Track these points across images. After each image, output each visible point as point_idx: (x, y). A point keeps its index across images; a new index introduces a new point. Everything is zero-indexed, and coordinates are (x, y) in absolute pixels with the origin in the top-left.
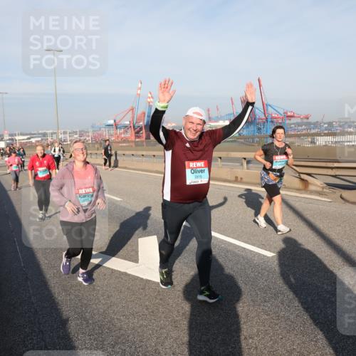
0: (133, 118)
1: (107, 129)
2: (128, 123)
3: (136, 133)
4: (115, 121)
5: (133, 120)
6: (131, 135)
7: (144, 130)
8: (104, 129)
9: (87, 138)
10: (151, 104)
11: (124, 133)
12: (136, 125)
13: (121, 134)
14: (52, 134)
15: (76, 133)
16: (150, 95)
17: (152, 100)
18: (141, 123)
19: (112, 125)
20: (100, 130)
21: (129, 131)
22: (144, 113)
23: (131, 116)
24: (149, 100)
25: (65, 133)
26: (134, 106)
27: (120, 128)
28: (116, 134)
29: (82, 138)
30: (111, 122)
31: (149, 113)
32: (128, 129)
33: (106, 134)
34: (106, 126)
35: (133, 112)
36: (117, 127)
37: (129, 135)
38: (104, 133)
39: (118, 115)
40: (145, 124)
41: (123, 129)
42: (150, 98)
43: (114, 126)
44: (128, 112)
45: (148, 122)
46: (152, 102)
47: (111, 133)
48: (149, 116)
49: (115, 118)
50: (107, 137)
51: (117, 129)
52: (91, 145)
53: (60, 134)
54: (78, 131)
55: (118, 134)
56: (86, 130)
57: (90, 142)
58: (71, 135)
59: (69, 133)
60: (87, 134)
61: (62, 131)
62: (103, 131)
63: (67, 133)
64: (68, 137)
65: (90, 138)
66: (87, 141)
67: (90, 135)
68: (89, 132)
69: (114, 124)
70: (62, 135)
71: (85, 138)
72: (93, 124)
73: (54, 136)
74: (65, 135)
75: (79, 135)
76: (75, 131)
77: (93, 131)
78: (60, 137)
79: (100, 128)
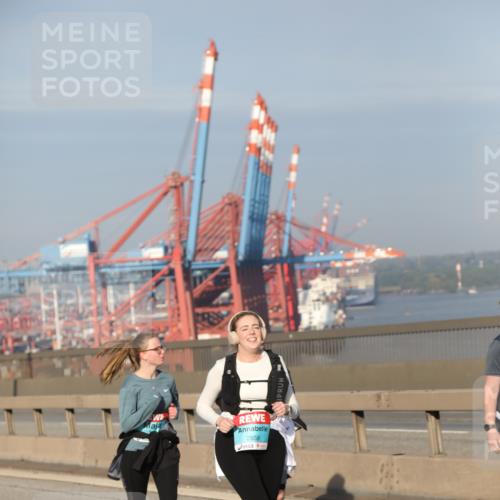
0: (182, 227)
2: (158, 253)
3: (197, 302)
4: (93, 247)
5: (182, 240)
6: (176, 312)
7: (235, 288)
10: (267, 155)
11: (139, 306)
12: (199, 263)
13: (124, 308)
16: (257, 114)
17: (269, 135)
18: (222, 254)
19: (80, 268)
20: (21, 291)
21: (165, 292)
22: (235, 205)
23: (172, 219)
24: (255, 137)
26: (184, 171)
27: (121, 282)
28: (101, 310)
30: (78, 251)
31: (261, 200)
32: (158, 283)
33: (51, 313)
34: (53, 275)
35: (179, 202)
36: (103, 275)
37: (163, 315)
38: (44, 307)
39: (105, 218)
40: (241, 258)
41: (136, 283)
42: (260, 129)
43: (91, 272)
44: (159, 200)
45: (256, 246)
46: (272, 149)
47: (75, 305)
48: (259, 219)
49: (97, 229)
50: (58, 324)
51: (104, 285)
55: (111, 310)
62: (36, 296)
69: (89, 264)
79: (22, 285)
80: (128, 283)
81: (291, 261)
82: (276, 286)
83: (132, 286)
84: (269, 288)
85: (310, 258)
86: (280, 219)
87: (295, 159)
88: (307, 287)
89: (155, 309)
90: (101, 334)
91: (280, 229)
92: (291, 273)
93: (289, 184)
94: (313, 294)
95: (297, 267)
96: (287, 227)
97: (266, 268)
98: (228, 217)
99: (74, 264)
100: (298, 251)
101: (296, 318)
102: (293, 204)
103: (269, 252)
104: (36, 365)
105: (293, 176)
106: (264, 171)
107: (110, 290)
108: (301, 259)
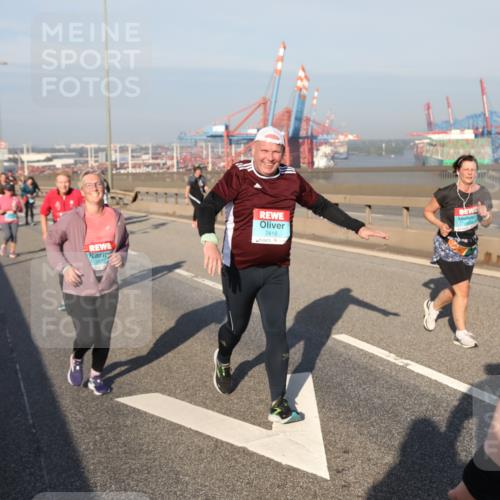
1: (210, 145)
2: (254, 131)
4: (227, 127)
7: (287, 148)
8: (204, 145)
9: (169, 163)
10: (304, 92)
11: (245, 154)
14: (97, 151)
15: (145, 150)
16: (301, 74)
17: (306, 83)
19: (221, 136)
20: (196, 145)
22: (289, 112)
23: (261, 117)
24: (299, 84)
25: (123, 150)
26: (268, 96)
27: (238, 143)
28: (229, 154)
29: (158, 161)
30: (220, 129)
31: (300, 111)
33: (208, 155)
34: (209, 139)
35: (265, 109)
36: (230, 140)
38: (205, 152)
39: (233, 115)
40: (290, 134)
41: (244, 144)
42: (302, 80)
43: (225, 138)
44: (256, 109)
45: (297, 131)
46: (306, 89)
47: (218, 152)
48: (299, 119)
49: (229, 120)
50: (210, 160)
51: (231, 144)
52: (175, 176)
53: (113, 152)
54: (150, 146)
55: (233, 155)
56: (166, 146)
57: (175, 170)
58: (135, 154)
59: (133, 151)
60: (169, 153)
61: (118, 146)
62: (202, 147)
63: (127, 150)
64: (130, 158)
65: (175, 161)
66: (168, 168)
67: (175, 155)
68: (173, 149)
69: (225, 135)
70: (118, 154)
71: (164, 161)
72: (181, 133)
73: (102, 157)
74: (124, 155)
75: (153, 154)
76: (144, 146)
77: (182, 148)
78: (113, 159)
79: (196, 142)
80: (241, 144)
81: (312, 138)
82: (304, 149)
83: (242, 146)
84: (302, 150)
85: (320, 137)
86: (308, 120)
87: (316, 94)
88: (318, 150)
91: (308, 124)
92: (312, 143)
93: (313, 105)
94: (320, 153)
95: (314, 141)
96: (311, 123)
97: (301, 141)
98: (286, 118)
99: (220, 134)
100: (315, 134)
101: (313, 163)
102: (314, 114)
103: (303, 133)
105: (315, 102)
106: (302, 99)
107: (233, 146)
108: (316, 138)
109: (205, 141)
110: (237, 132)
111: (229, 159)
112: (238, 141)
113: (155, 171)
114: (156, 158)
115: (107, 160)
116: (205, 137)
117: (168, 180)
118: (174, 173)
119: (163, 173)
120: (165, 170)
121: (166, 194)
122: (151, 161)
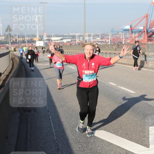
0: (147, 24)
1: (124, 33)
2: (142, 28)
3: (148, 37)
4: (131, 26)
5: (147, 26)
6: (145, 38)
9: (107, 41)
11: (138, 37)
12: (149, 30)
13: (135, 37)
14: (80, 36)
15: (98, 36)
19: (128, 30)
20: (118, 34)
21: (143, 35)
25: (89, 36)
26: (148, 14)
27: (135, 33)
28: (131, 37)
29: (103, 40)
30: (128, 27)
32: (142, 33)
34: (124, 31)
35: (147, 19)
36: (132, 31)
37: (142, 39)
38: (122, 36)
41: (138, 33)
43: (130, 31)
47: (127, 36)
49: (132, 23)
50: (124, 39)
51: (132, 33)
52: (110, 46)
53: (86, 36)
54: (100, 34)
55: (133, 37)
56: (106, 34)
57: (109, 43)
58: (94, 37)
59: (93, 36)
60: (107, 37)
61: (88, 34)
62: (120, 34)
63: (91, 36)
64: (92, 39)
65: (110, 40)
66: (107, 43)
67: (110, 37)
68: (109, 35)
69: (130, 29)
70: (87, 37)
71: (105, 40)
72: (112, 29)
73: (81, 38)
74: (90, 38)
75: (101, 37)
76: (97, 34)
77: (112, 35)
78: (86, 39)
79: (118, 32)
80: (136, 33)
83: (137, 34)
89: (141, 38)
90: (131, 42)
99: (127, 29)
104: (119, 46)
109: (122, 32)
110: (135, 28)
111: (131, 39)
112: (135, 31)
113: (102, 44)
114: (102, 39)
115: (83, 40)
116: (122, 30)
117: (107, 47)
118: (109, 45)
119: (105, 45)
120: (105, 44)
121: (106, 53)
122: (100, 40)
